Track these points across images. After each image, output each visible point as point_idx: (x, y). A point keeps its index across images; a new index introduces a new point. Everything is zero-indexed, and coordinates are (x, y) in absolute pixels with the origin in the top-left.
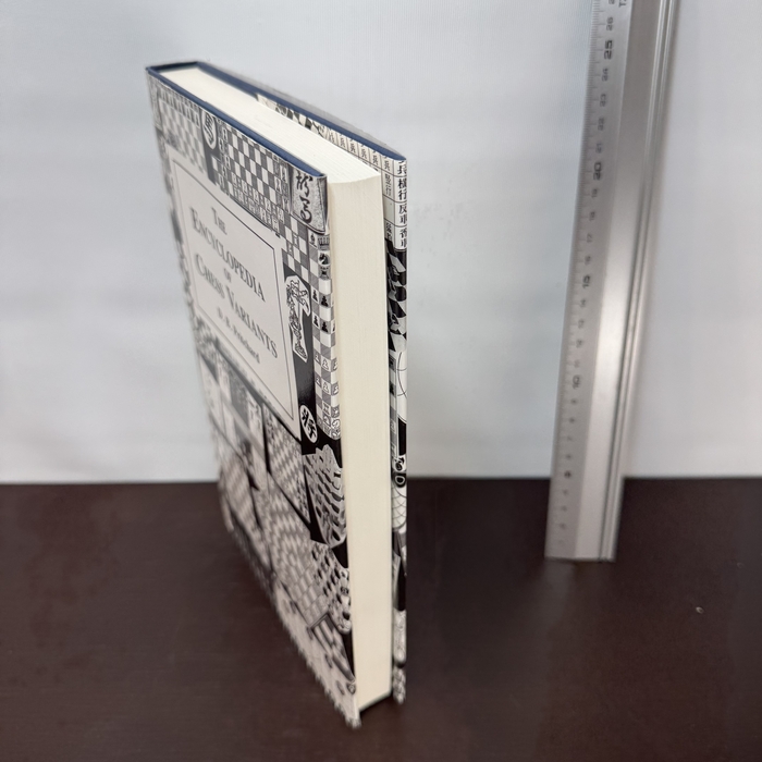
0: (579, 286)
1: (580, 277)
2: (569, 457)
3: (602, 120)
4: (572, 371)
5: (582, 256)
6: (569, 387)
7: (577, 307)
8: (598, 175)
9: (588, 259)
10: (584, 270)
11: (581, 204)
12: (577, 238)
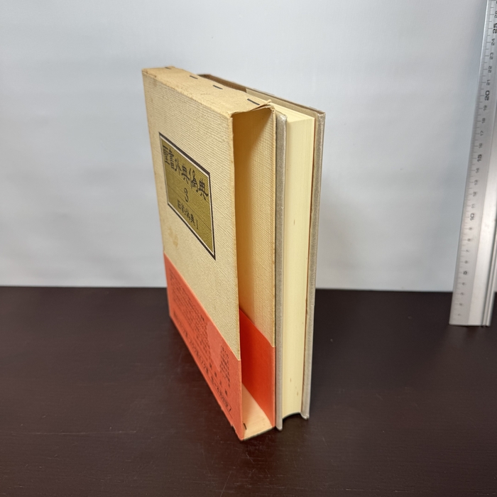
0: (475, 161)
1: (476, 155)
2: (466, 262)
3: (490, 67)
4: (470, 211)
5: (477, 144)
6: (468, 220)
7: (474, 173)
8: (487, 98)
9: (481, 145)
10: (478, 151)
11: (477, 114)
12: (475, 133)
